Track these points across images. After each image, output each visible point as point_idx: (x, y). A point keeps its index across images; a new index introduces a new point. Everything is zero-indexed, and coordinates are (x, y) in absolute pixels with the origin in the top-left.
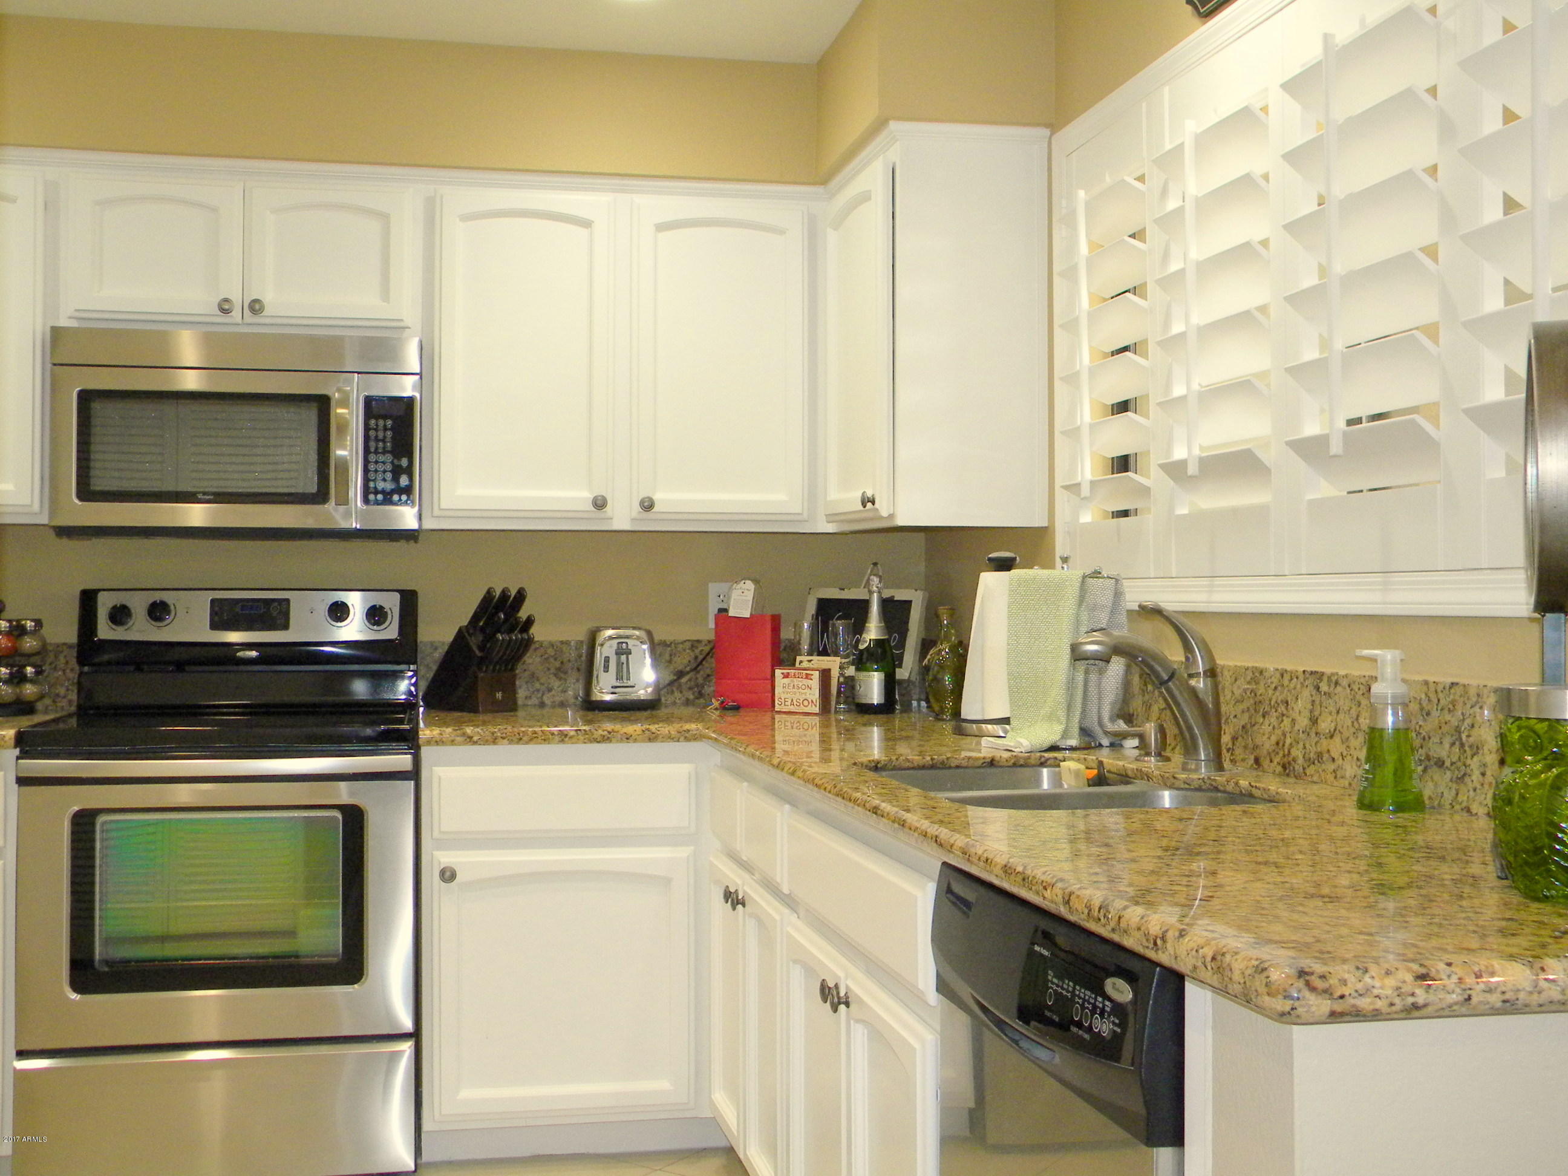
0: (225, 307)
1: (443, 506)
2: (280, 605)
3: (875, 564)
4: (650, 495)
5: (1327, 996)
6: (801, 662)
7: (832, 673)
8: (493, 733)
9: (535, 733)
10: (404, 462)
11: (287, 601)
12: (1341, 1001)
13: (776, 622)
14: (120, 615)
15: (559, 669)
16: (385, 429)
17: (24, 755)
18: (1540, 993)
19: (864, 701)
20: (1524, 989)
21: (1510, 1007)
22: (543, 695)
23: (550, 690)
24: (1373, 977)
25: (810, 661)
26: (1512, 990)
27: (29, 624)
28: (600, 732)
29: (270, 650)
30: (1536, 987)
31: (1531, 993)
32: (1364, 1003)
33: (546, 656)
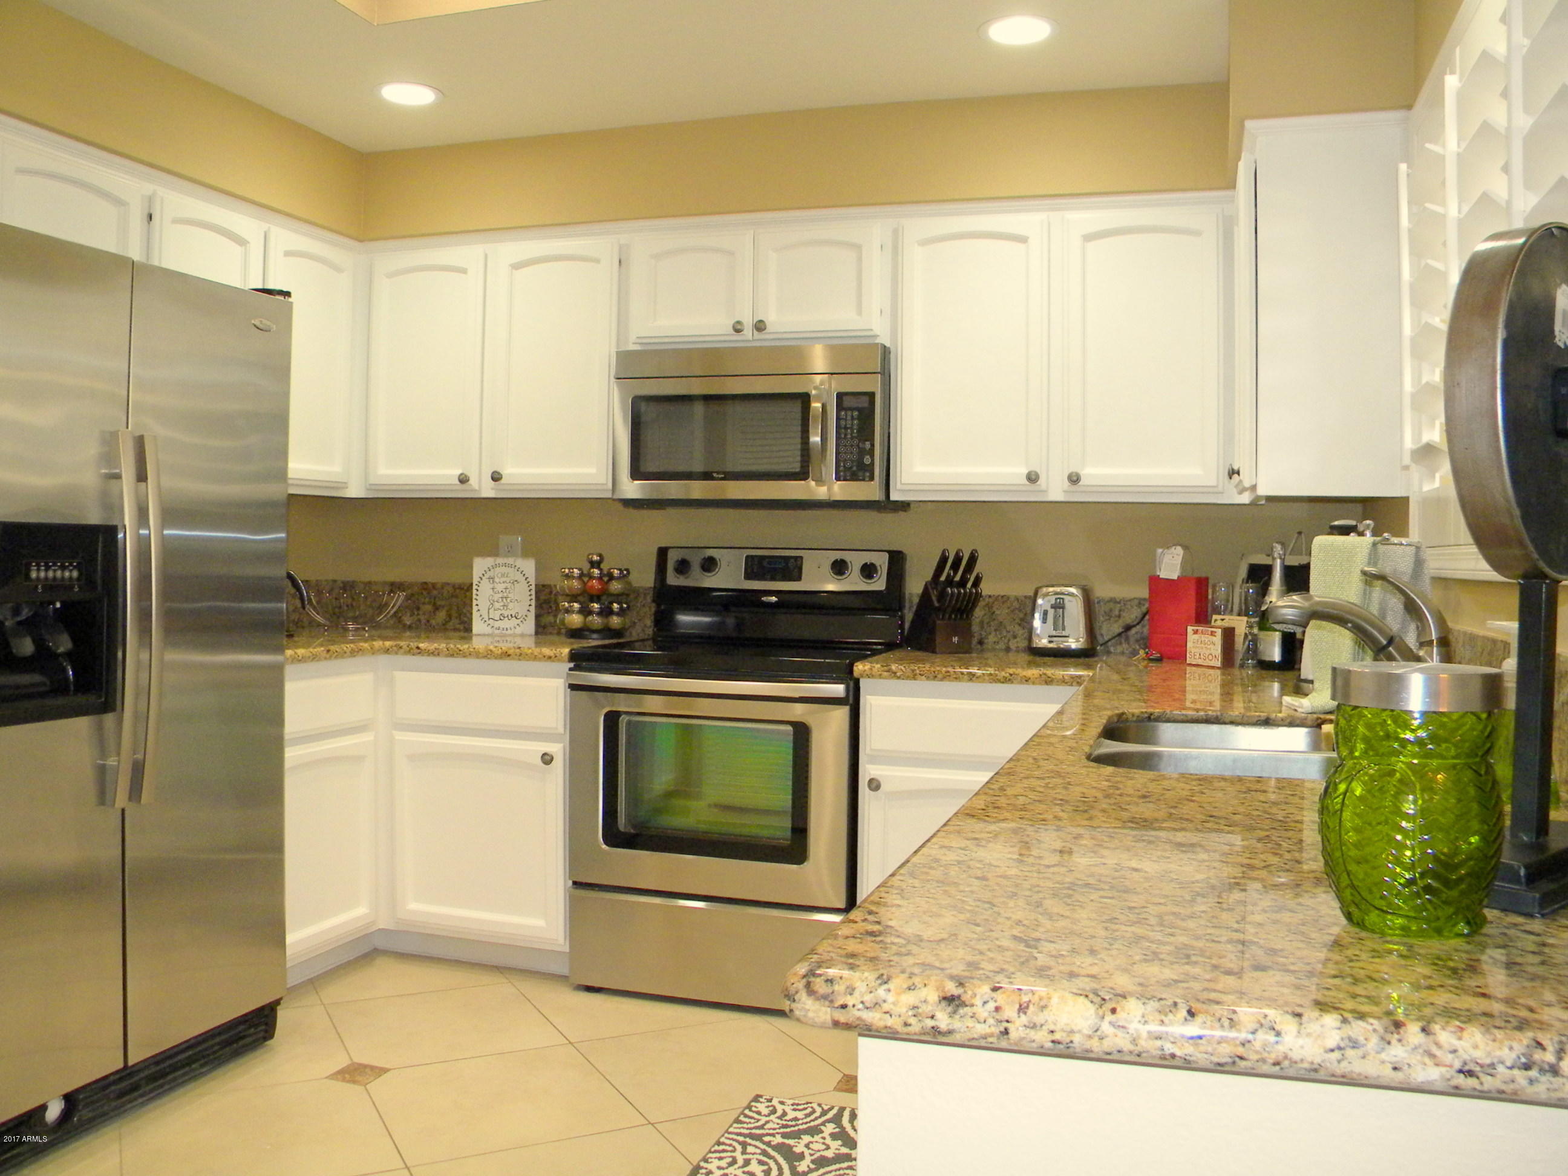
0: (738, 329)
1: (903, 482)
2: (796, 561)
3: (1300, 533)
4: (1079, 471)
5: (827, 1003)
6: (1216, 620)
7: (1237, 632)
8: (913, 671)
9: (948, 672)
10: (868, 445)
11: (801, 558)
12: (843, 1011)
13: (1202, 584)
14: (683, 567)
15: (1022, 620)
16: (853, 418)
17: (577, 668)
18: (1101, 1038)
19: (1267, 659)
20: (1079, 1031)
21: (1062, 1050)
22: (1009, 640)
23: (1015, 637)
24: (889, 990)
25: (1223, 620)
26: (1063, 1030)
27: (616, 572)
28: (1003, 674)
29: (787, 597)
30: (1096, 1031)
31: (1090, 1037)
32: (873, 1017)
33: (1012, 608)
